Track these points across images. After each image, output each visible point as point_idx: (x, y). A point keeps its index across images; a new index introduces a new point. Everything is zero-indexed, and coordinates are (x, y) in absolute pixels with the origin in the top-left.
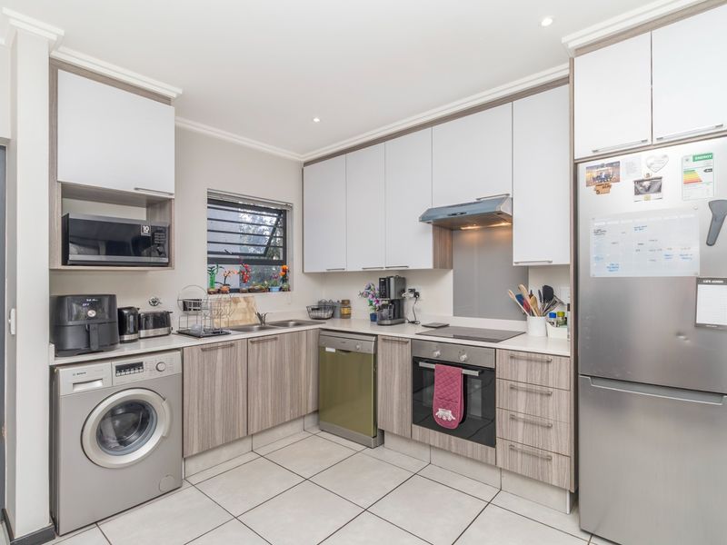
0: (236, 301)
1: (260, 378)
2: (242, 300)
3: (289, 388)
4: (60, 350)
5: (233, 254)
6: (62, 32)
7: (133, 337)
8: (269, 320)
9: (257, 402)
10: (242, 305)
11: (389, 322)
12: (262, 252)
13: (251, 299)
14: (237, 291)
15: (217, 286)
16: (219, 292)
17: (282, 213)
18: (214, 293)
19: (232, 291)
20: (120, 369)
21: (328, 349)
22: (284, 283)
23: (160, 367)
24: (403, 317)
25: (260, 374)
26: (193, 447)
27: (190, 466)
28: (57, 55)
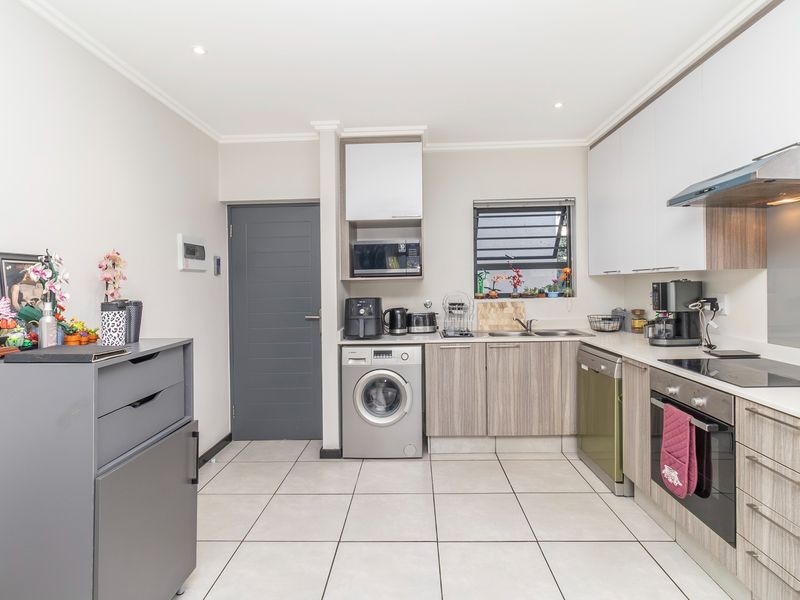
0: (502, 306)
1: (500, 383)
2: (509, 305)
3: (536, 401)
4: (347, 335)
5: (515, 258)
6: (338, 122)
7: (402, 331)
8: (535, 327)
9: (497, 408)
10: (509, 309)
11: (665, 342)
12: (552, 254)
13: (519, 305)
14: (509, 296)
15: (486, 291)
16: (488, 296)
17: (565, 210)
18: (482, 298)
19: (501, 296)
20: (377, 353)
21: (583, 367)
22: (565, 287)
23: (405, 357)
24: (700, 338)
25: (500, 380)
26: (434, 429)
27: (435, 445)
28: (344, 135)
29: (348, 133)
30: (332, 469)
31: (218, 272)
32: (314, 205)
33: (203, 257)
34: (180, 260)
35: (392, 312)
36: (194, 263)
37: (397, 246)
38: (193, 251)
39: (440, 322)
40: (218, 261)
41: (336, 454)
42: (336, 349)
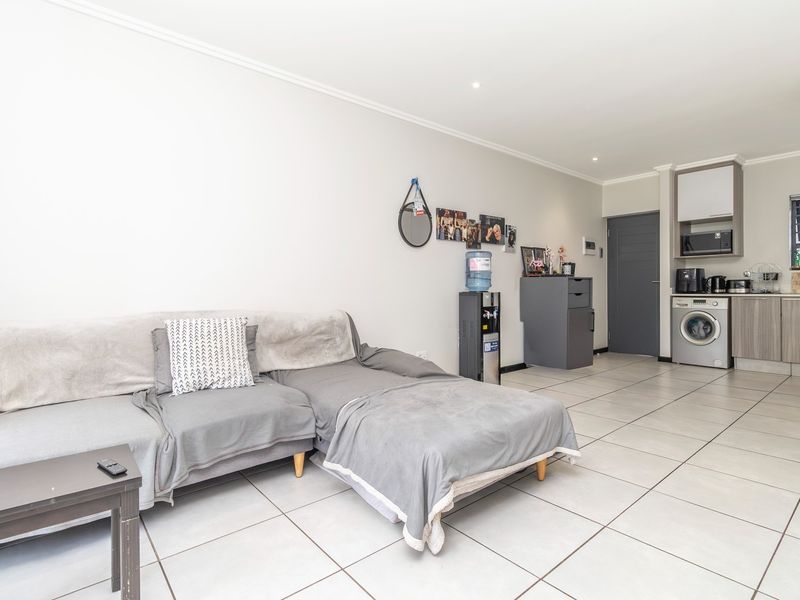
4: (677, 290)
7: (721, 291)
18: (797, 270)
20: (695, 301)
23: (716, 304)
26: (737, 352)
27: (740, 364)
28: (677, 170)
29: (679, 168)
30: (665, 368)
31: (602, 256)
32: (657, 214)
33: (594, 248)
34: (584, 251)
35: (714, 279)
36: (590, 251)
37: (713, 235)
38: (590, 245)
39: (755, 286)
40: (602, 250)
41: (668, 360)
42: (669, 298)
